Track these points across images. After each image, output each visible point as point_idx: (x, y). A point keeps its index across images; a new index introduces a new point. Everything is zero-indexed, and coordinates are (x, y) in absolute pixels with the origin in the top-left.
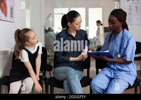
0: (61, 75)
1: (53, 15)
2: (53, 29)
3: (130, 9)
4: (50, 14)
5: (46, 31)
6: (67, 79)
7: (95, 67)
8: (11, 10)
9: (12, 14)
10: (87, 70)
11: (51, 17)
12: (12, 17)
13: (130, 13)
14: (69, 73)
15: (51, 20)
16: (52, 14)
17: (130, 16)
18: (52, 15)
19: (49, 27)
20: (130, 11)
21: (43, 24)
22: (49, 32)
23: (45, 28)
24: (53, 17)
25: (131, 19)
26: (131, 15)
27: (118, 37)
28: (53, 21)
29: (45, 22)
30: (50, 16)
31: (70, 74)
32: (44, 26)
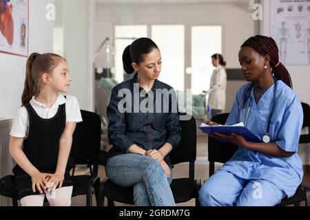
0: (129, 173)
1: (114, 40)
2: (112, 71)
3: (284, 31)
4: (107, 39)
5: (98, 76)
6: (143, 181)
7: (207, 158)
8: (22, 29)
9: (23, 38)
10: (188, 163)
11: (108, 46)
12: (23, 44)
13: (283, 40)
14: (150, 169)
15: (108, 50)
16: (111, 38)
17: (283, 44)
18: (111, 41)
19: (105, 67)
20: (283, 34)
21: (92, 60)
22: (103, 79)
23: (96, 70)
24: (113, 45)
25: (285, 52)
26: (286, 43)
27: (265, 98)
28: (113, 53)
29: (96, 56)
30: (107, 42)
31: (151, 171)
32: (94, 64)
